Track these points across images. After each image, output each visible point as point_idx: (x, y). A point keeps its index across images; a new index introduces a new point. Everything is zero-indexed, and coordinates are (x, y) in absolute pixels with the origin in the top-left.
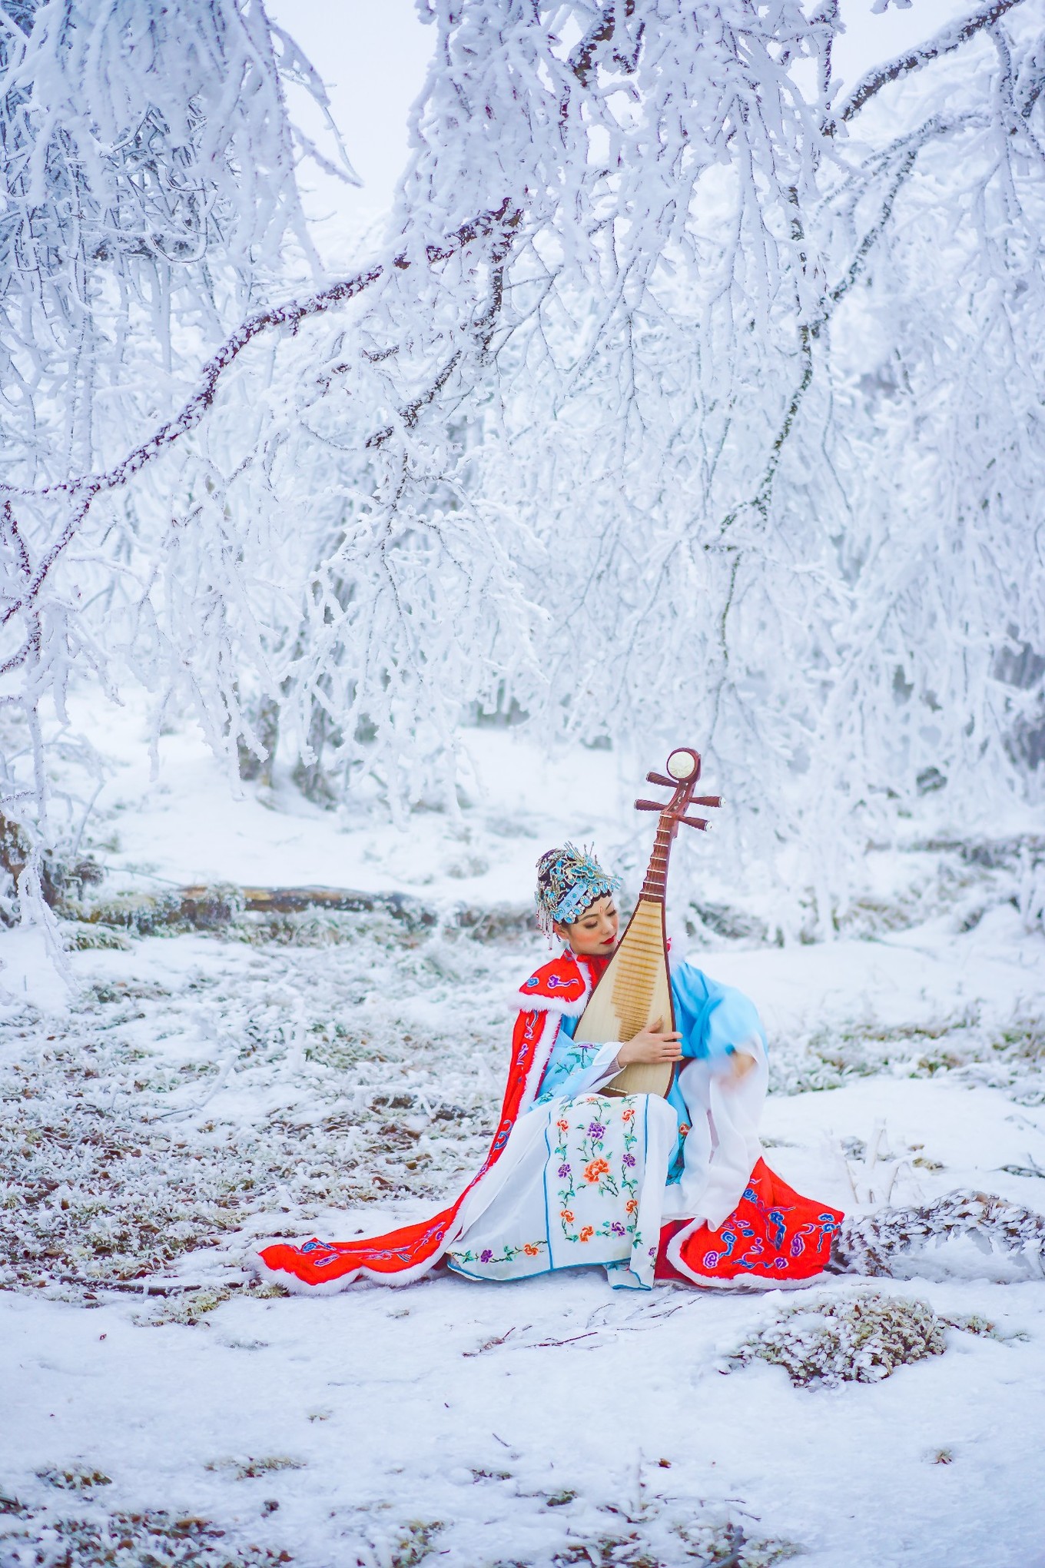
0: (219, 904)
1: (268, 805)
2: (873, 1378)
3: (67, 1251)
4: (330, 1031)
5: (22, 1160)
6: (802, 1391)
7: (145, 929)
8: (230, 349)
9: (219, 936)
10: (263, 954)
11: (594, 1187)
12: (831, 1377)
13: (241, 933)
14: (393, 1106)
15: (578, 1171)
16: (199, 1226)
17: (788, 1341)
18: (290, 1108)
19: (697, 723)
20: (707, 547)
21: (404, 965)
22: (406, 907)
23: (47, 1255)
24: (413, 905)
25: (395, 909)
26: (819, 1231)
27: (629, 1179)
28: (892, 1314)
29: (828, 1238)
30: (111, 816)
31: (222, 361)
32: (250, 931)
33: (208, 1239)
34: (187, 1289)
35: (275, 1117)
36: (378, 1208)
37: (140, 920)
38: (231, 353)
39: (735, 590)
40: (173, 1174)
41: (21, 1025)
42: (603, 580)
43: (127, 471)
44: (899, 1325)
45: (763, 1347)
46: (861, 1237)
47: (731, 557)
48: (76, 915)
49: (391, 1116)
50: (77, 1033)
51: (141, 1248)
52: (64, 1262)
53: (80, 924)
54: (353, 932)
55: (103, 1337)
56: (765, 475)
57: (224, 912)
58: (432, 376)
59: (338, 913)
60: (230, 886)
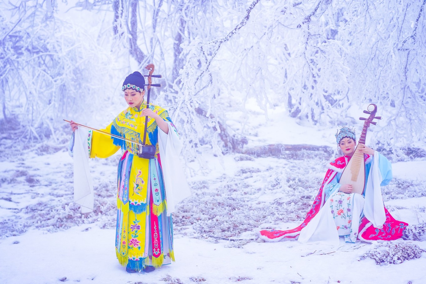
0: (278, 149)
1: (299, 124)
2: (397, 263)
3: (214, 231)
4: (297, 180)
5: (211, 210)
6: (379, 266)
7: (259, 156)
8: (253, 5)
9: (278, 157)
10: (289, 162)
11: (340, 216)
12: (386, 263)
13: (283, 156)
14: (306, 198)
15: (336, 212)
16: (249, 226)
17: (376, 253)
18: (280, 199)
19: (398, 98)
20: (399, 50)
21: (324, 164)
22: (328, 149)
23: (210, 231)
24: (330, 149)
25: (325, 150)
26: (399, 228)
27: (348, 215)
28: (406, 247)
29: (401, 230)
30: (257, 127)
31: (251, 8)
32: (286, 156)
33: (250, 229)
34: (240, 240)
35: (276, 201)
36: (295, 223)
37: (257, 153)
38: (253, 6)
39: (408, 61)
40: (246, 214)
41: (221, 179)
42: (373, 60)
43: (228, 37)
44: (407, 250)
45: (370, 254)
46: (412, 230)
47: (407, 52)
48: (241, 152)
49: (305, 201)
50: (235, 181)
51: (233, 231)
52: (213, 233)
53: (241, 154)
54: (313, 156)
55: (215, 249)
56: (414, 29)
57: (279, 151)
58: (314, 8)
59: (310, 151)
60: (281, 144)
